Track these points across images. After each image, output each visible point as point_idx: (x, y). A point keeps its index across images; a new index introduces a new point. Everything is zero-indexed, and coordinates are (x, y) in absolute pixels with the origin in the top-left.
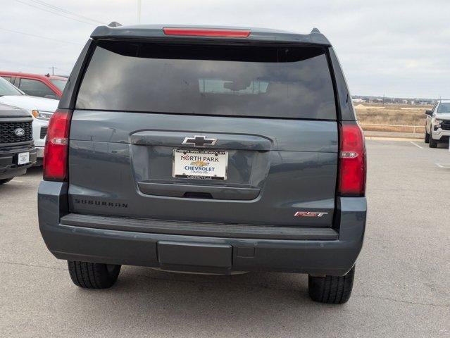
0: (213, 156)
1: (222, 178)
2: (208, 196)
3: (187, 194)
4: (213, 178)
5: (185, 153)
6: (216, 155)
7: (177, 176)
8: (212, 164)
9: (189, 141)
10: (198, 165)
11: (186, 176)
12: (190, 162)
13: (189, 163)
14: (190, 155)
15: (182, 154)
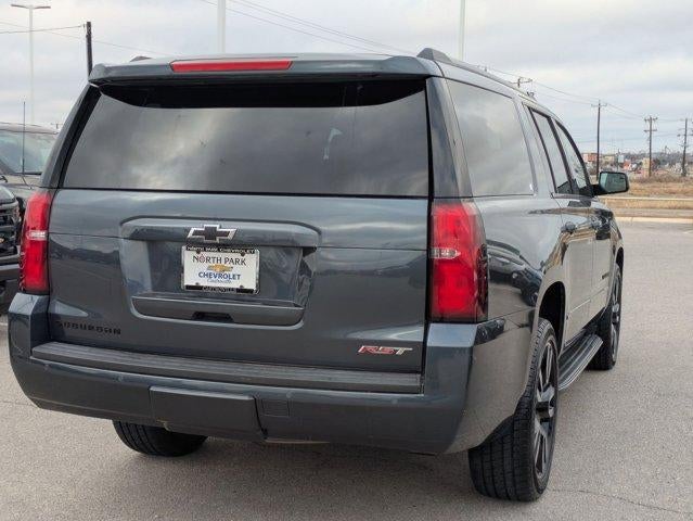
0: (238, 256)
1: (251, 291)
2: (226, 318)
3: (200, 316)
4: (238, 290)
5: (198, 252)
6: (243, 255)
7: (189, 287)
8: (237, 269)
9: (196, 233)
10: (218, 270)
11: (201, 288)
12: (206, 265)
13: (204, 267)
14: (205, 254)
15: (195, 254)
